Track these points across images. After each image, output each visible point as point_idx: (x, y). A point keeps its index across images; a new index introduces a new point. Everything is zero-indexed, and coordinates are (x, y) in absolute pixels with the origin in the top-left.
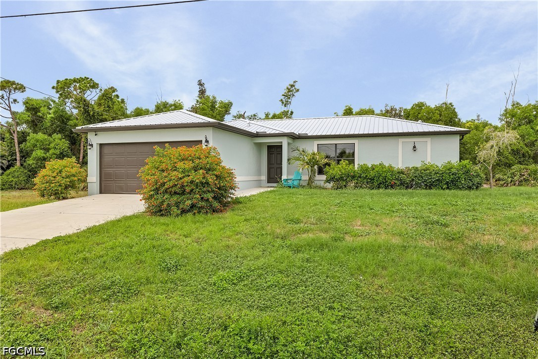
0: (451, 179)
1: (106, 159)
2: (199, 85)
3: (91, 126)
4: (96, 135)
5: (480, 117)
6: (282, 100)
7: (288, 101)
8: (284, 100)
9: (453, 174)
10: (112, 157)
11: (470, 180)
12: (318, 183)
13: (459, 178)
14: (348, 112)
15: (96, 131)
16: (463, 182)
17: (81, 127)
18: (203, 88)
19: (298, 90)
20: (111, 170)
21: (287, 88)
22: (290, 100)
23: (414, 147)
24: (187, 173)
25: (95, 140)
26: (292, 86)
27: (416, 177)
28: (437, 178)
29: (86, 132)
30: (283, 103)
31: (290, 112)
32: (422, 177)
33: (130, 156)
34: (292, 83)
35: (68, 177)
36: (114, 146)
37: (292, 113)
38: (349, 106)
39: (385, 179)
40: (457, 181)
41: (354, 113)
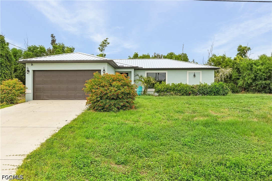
0: (216, 91)
1: (37, 79)
2: (51, 37)
3: (29, 59)
4: (32, 65)
5: (194, 61)
6: (99, 48)
7: (103, 49)
8: (100, 48)
9: (217, 88)
10: (41, 78)
11: (224, 91)
12: (150, 93)
13: (219, 90)
14: (136, 56)
15: (32, 63)
16: (221, 92)
17: (23, 60)
18: (54, 39)
19: (109, 43)
20: (40, 86)
21: (103, 42)
22: (104, 48)
23: (194, 75)
24: (119, 88)
25: (30, 68)
26: (105, 41)
27: (200, 89)
28: (210, 90)
29: (24, 63)
30: (100, 49)
31: (104, 55)
32: (203, 90)
33: (53, 78)
34: (105, 39)
35: (18, 90)
36: (43, 72)
37: (105, 55)
38: (137, 53)
39: (186, 91)
40: (219, 92)
41: (139, 57)
